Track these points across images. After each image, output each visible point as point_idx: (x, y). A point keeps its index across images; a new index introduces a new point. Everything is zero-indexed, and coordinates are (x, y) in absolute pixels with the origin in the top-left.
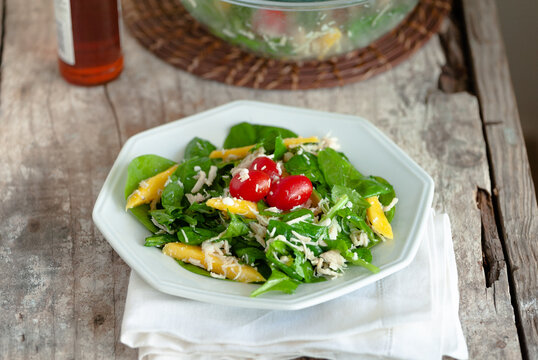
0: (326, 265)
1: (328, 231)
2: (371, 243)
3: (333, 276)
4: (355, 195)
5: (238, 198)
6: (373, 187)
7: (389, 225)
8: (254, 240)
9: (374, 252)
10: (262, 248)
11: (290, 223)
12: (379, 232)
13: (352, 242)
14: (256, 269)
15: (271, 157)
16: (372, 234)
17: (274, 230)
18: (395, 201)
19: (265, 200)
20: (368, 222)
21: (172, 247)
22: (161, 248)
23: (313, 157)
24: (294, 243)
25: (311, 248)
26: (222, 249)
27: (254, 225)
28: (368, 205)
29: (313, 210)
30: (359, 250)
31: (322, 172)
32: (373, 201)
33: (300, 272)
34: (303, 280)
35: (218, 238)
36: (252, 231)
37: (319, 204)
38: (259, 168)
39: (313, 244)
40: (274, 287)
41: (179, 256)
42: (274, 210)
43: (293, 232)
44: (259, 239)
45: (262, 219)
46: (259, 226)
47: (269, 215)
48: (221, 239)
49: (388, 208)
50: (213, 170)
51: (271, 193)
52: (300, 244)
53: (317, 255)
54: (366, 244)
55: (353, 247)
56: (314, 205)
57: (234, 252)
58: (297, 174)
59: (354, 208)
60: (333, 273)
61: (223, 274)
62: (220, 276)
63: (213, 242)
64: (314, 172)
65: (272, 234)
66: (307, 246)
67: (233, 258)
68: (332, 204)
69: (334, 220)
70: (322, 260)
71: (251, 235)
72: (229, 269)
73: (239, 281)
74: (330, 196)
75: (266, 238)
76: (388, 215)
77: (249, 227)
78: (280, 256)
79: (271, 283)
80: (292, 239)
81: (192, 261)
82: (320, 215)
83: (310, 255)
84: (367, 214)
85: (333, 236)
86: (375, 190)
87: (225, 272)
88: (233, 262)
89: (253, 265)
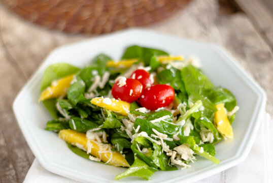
0: (178, 156)
1: (183, 129)
2: (215, 140)
3: (182, 166)
4: (206, 100)
5: (116, 99)
6: (221, 96)
7: (230, 127)
8: (125, 132)
9: (217, 148)
10: (130, 140)
11: (153, 122)
12: (222, 133)
13: (201, 139)
14: (124, 155)
15: (147, 69)
16: (217, 134)
17: (139, 127)
18: (237, 108)
19: (138, 102)
20: (215, 123)
21: (65, 133)
22: (57, 133)
23: (178, 72)
24: (154, 138)
25: (167, 142)
26: (101, 137)
27: (126, 121)
28: (215, 110)
29: (173, 112)
30: (206, 145)
31: (183, 83)
32: (220, 107)
33: (157, 162)
34: (159, 168)
35: (98, 129)
36: (124, 126)
37: (178, 107)
38: (136, 77)
39: (169, 139)
40: (134, 173)
41: (69, 140)
42: (143, 110)
43: (154, 130)
44: (128, 132)
45: (132, 117)
46: (129, 122)
47: (138, 114)
48: (100, 130)
49: (231, 113)
50: (106, 75)
51: (143, 97)
52: (158, 139)
53: (172, 148)
54: (212, 141)
55: (201, 143)
56: (174, 108)
57: (109, 141)
58: (164, 84)
59: (205, 111)
60: (183, 164)
61: (99, 158)
62: (96, 159)
63: (95, 132)
64: (177, 82)
65: (137, 130)
66: (165, 141)
67: (108, 146)
68: (188, 108)
69: (189, 120)
70: (175, 153)
71: (122, 128)
72: (103, 154)
73: (110, 164)
74: (187, 102)
75: (133, 132)
76: (230, 119)
77: (122, 122)
78: (142, 148)
79: (133, 169)
80: (153, 135)
81: (78, 145)
82: (178, 116)
83: (166, 148)
84: (214, 117)
85: (187, 133)
86: (222, 99)
87: (101, 156)
88: (108, 149)
89: (121, 152)
